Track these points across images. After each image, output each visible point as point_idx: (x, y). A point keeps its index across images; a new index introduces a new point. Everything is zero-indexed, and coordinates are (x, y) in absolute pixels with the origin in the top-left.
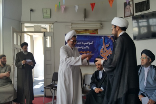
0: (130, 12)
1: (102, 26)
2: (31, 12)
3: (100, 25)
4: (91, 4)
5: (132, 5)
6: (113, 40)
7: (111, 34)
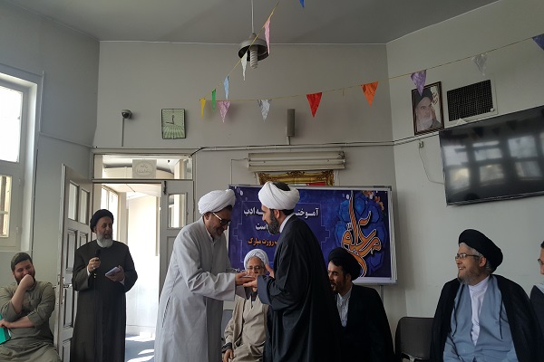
0: (431, 118)
1: (344, 161)
2: (126, 120)
3: (339, 158)
4: (308, 96)
5: (438, 97)
6: (381, 204)
7: (375, 187)
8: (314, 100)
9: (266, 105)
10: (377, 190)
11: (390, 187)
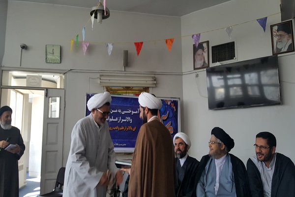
0: (203, 61)
1: (155, 82)
2: (23, 50)
3: (152, 81)
4: (135, 43)
5: (207, 49)
6: (174, 107)
7: (171, 98)
8: (139, 46)
9: (111, 47)
10: (172, 99)
11: (179, 98)
